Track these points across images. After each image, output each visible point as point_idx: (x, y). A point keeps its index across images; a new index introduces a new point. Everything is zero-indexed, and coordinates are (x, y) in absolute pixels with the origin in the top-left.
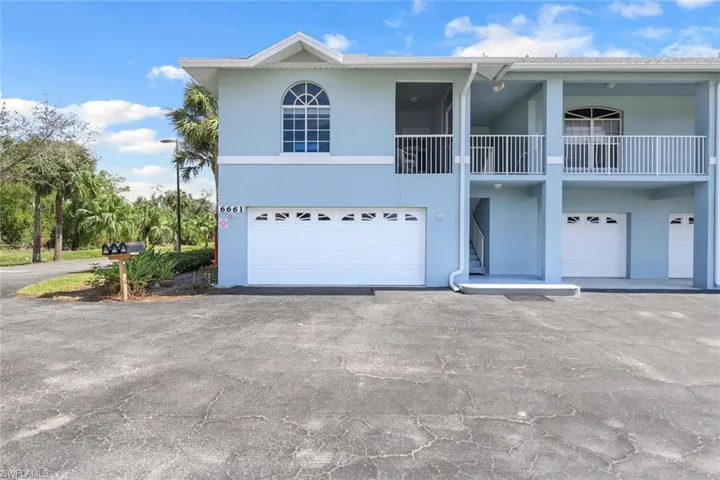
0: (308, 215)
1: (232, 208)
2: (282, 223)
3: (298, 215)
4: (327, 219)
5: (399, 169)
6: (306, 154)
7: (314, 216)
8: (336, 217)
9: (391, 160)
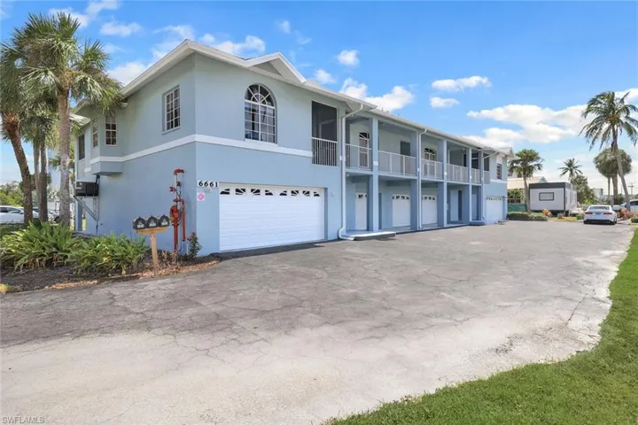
0: (258, 191)
1: (209, 183)
2: (239, 197)
3: (252, 190)
4: (271, 194)
5: (316, 161)
6: (259, 142)
7: (263, 192)
8: (277, 192)
9: (310, 154)
